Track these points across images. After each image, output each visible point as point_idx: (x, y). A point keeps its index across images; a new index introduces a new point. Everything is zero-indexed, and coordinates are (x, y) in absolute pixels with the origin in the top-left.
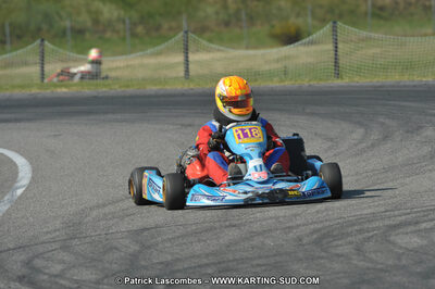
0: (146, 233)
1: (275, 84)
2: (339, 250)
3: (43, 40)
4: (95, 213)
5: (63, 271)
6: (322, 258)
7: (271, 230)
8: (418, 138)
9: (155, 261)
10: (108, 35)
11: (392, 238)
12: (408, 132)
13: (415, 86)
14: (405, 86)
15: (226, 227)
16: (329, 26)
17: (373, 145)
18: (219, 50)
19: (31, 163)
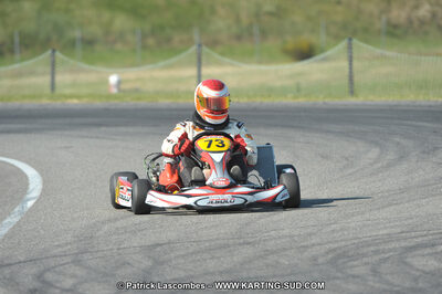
0: (158, 249)
1: (289, 100)
2: (356, 271)
3: (54, 51)
4: (106, 228)
5: (75, 286)
6: (338, 278)
7: (285, 249)
8: (434, 159)
9: (168, 278)
10: (119, 46)
11: (408, 260)
12: (424, 152)
13: (430, 106)
14: (420, 106)
15: (240, 244)
16: (344, 44)
17: (389, 166)
18: (231, 65)
19: (42, 175)
